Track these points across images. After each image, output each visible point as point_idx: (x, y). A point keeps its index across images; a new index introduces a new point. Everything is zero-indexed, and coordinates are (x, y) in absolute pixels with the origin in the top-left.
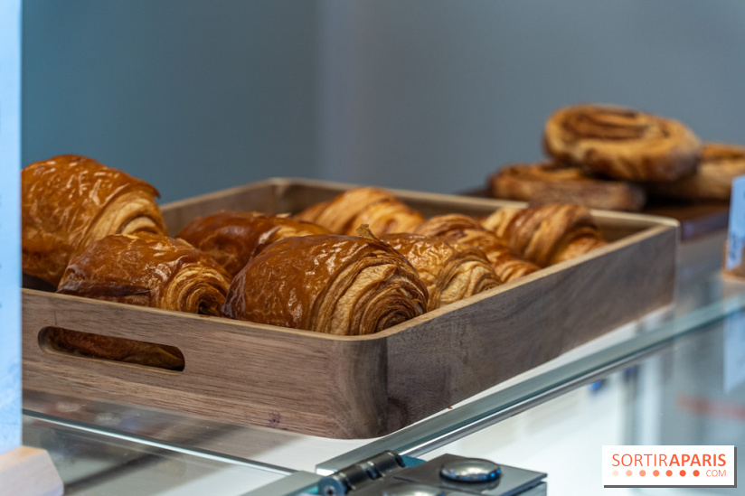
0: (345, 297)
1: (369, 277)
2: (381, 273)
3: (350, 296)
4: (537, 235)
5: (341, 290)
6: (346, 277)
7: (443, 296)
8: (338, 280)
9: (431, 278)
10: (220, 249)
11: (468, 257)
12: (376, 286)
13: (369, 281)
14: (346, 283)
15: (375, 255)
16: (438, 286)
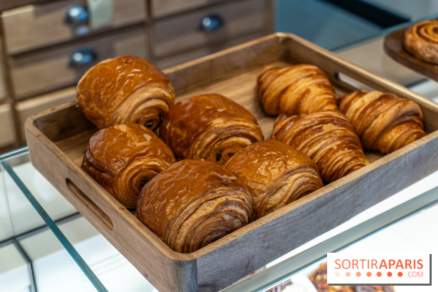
0: (187, 221)
1: (205, 210)
2: (214, 206)
3: (189, 222)
4: (375, 121)
5: (186, 217)
6: (191, 208)
7: (270, 199)
8: (185, 210)
9: (264, 189)
10: (181, 129)
11: (296, 171)
12: (208, 217)
13: (204, 213)
14: (190, 212)
15: (215, 192)
16: (267, 194)
